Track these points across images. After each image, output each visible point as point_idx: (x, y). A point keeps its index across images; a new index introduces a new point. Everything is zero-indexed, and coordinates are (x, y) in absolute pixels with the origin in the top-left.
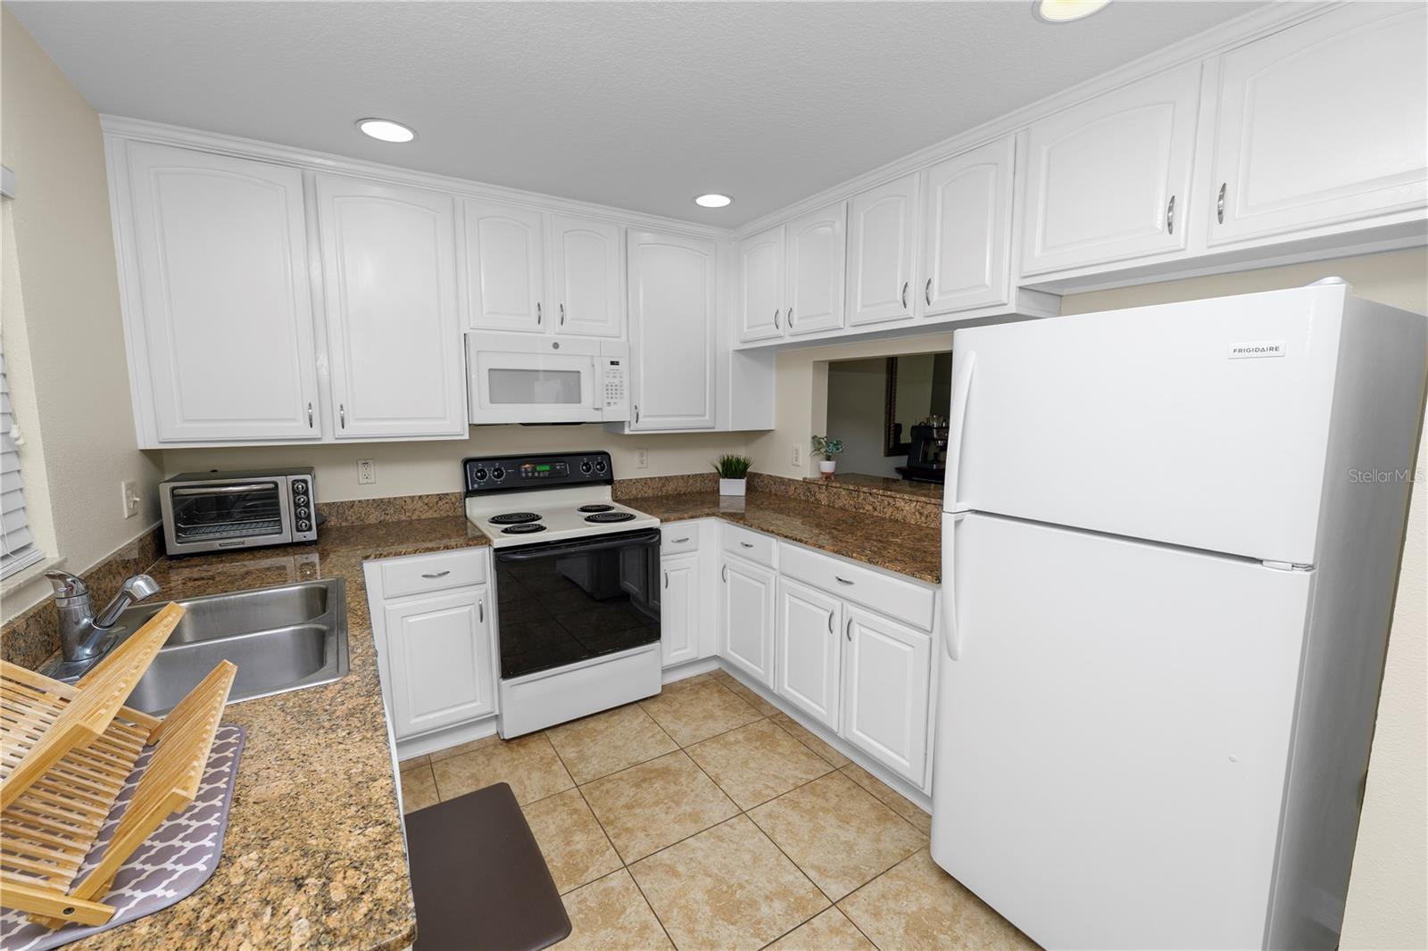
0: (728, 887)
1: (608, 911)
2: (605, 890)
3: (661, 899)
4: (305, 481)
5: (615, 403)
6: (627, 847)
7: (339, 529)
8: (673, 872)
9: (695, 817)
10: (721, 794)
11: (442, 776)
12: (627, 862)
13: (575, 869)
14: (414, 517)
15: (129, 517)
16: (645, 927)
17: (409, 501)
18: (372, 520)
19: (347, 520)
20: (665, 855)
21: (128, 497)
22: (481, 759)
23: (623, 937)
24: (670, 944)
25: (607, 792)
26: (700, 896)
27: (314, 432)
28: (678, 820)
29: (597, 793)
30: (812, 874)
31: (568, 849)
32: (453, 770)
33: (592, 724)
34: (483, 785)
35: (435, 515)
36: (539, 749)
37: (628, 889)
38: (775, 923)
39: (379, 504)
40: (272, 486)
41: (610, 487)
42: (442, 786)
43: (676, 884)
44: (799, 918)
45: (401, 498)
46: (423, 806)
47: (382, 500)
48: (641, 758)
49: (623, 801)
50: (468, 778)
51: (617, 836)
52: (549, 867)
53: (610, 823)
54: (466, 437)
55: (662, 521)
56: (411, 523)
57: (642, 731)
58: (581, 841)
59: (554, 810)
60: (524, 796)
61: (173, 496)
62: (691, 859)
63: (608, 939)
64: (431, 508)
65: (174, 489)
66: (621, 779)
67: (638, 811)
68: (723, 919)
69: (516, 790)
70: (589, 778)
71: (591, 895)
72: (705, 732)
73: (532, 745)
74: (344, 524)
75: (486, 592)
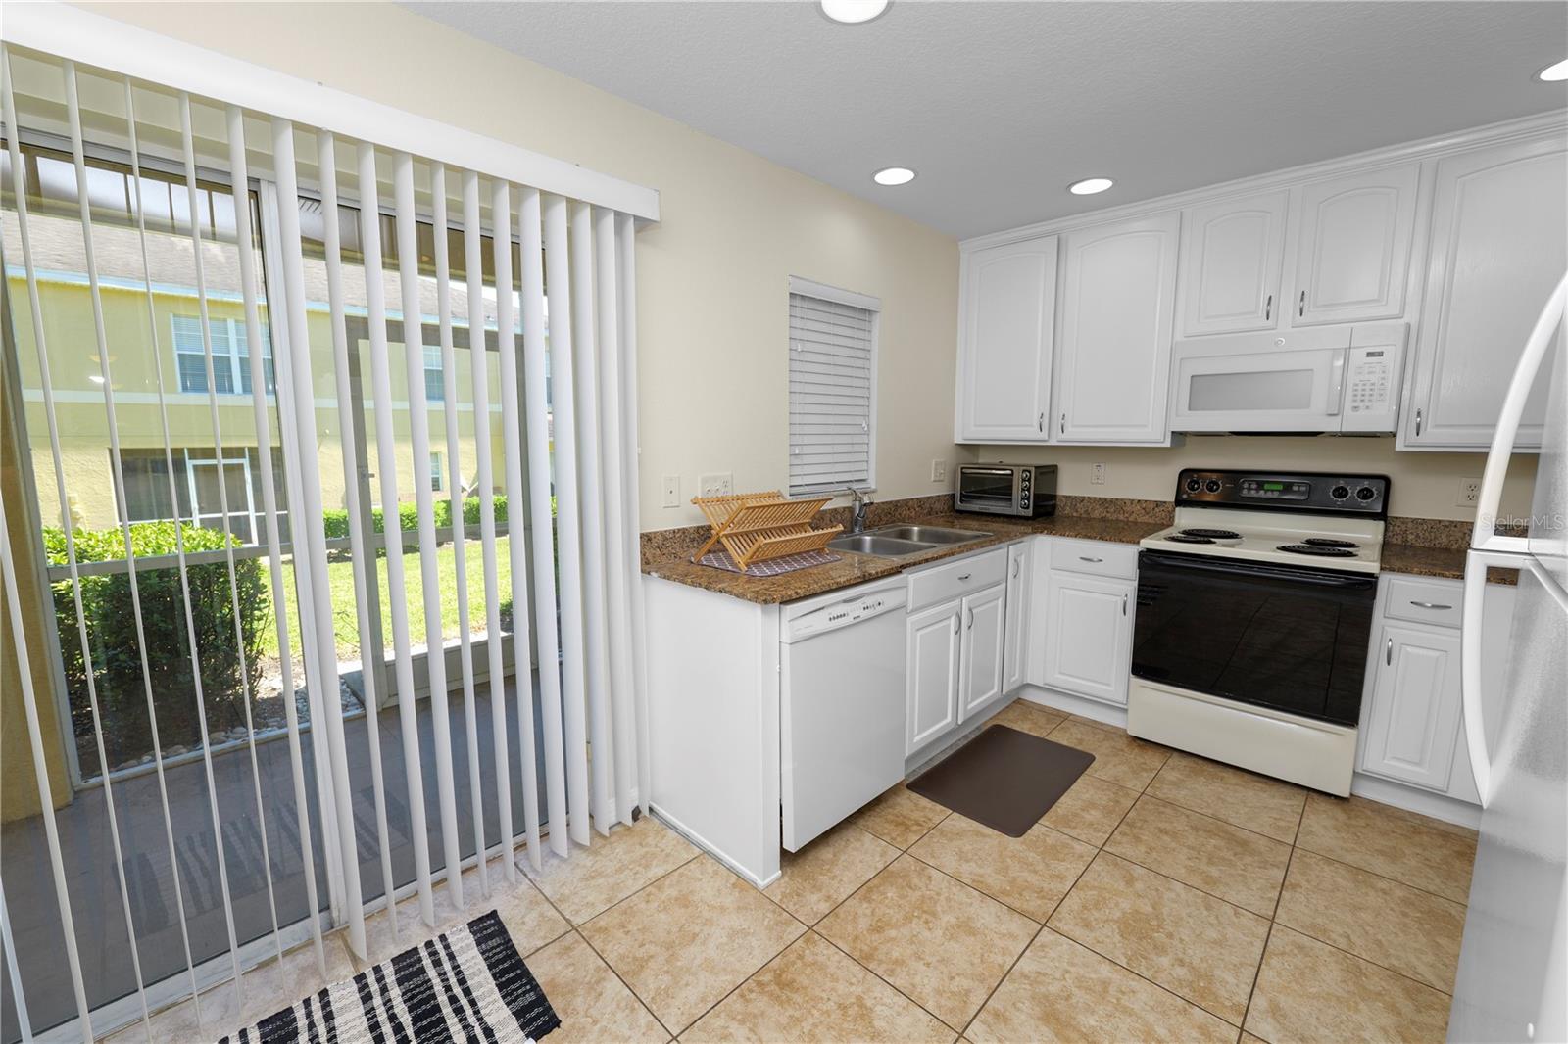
0: (1159, 926)
1: (1053, 852)
2: (1068, 844)
3: (1095, 880)
4: (1030, 472)
5: (1367, 408)
6: (1120, 843)
7: (1068, 517)
8: (1130, 881)
9: (1210, 881)
10: (1275, 895)
11: (1063, 728)
12: (1105, 848)
13: (1066, 821)
14: (1130, 519)
15: (935, 481)
16: (1061, 878)
17: (1128, 503)
18: (1096, 514)
19: (1077, 512)
20: (1138, 871)
21: (936, 469)
22: (1101, 736)
23: (1041, 867)
24: (1062, 897)
25: (1163, 813)
26: (1126, 905)
27: (1044, 435)
28: (1191, 870)
29: (1151, 807)
30: (1260, 1001)
31: (1079, 811)
32: (1074, 730)
33: (1228, 774)
34: (1079, 748)
35: (1150, 521)
36: (1154, 760)
37: (1082, 857)
38: (1156, 972)
39: (1104, 502)
40: (1009, 472)
41: (1382, 523)
42: (1055, 733)
43: (1121, 886)
44: (1185, 992)
45: (1122, 500)
46: (1031, 733)
47: (1106, 499)
48: (1231, 820)
49: (1162, 825)
50: (1077, 739)
51: (1123, 834)
52: (1054, 807)
53: (1131, 825)
54: (1168, 444)
55: (1382, 569)
56: (1127, 523)
57: (1272, 809)
58: (1093, 815)
59: (1103, 791)
60: (1096, 771)
61: (962, 473)
62: (1157, 890)
63: (1030, 860)
64: (1147, 514)
65: (962, 468)
66: (1187, 816)
67: (1166, 838)
68: (1119, 928)
69: (1094, 764)
70: (1161, 796)
71: (1053, 838)
72: (1349, 858)
73: (1150, 753)
74: (1075, 514)
75: (1129, 588)
